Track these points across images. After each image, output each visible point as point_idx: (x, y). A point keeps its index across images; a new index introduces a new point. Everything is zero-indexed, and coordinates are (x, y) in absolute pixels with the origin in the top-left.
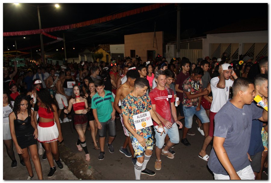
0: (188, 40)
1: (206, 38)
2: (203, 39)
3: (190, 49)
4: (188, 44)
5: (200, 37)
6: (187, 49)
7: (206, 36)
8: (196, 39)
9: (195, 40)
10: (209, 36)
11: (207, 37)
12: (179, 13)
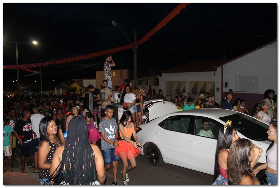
1: (161, 76)
2: (159, 77)
4: (148, 81)
5: (157, 76)
9: (154, 78)
12: (135, 56)
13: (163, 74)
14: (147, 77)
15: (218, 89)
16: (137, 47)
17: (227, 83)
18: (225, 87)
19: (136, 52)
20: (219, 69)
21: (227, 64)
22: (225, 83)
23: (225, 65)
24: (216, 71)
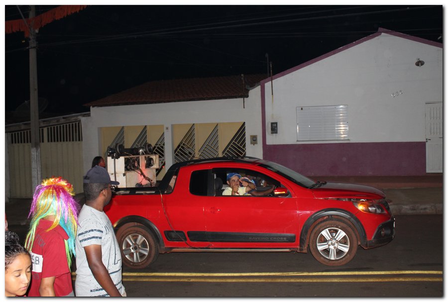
0: (44, 121)
1: (89, 115)
2: (83, 120)
3: (48, 141)
4: (43, 130)
5: (74, 115)
6: (43, 141)
7: (90, 111)
8: (64, 118)
9: (62, 121)
10: (96, 112)
11: (92, 115)
12: (33, 55)
13: (93, 110)
14: (21, 123)
15: (254, 140)
16: (37, 31)
17: (276, 123)
18: (272, 133)
19: (33, 43)
20: (255, 92)
21: (273, 81)
22: (272, 124)
23: (270, 82)
24: (247, 96)
